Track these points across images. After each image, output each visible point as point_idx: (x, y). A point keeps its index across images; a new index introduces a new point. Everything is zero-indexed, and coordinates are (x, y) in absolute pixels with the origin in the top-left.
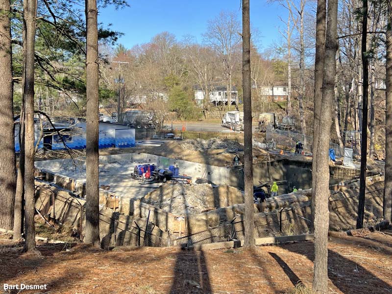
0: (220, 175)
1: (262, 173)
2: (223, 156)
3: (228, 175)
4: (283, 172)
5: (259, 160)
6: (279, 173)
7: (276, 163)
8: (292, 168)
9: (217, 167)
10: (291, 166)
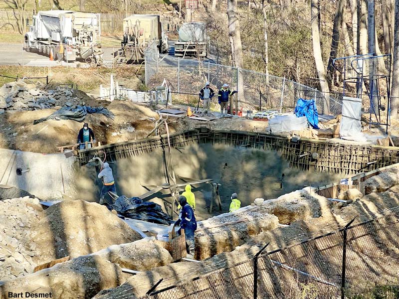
0: (50, 176)
1: (150, 165)
2: (50, 125)
3: (68, 173)
4: (199, 160)
5: (141, 134)
6: (191, 164)
7: (182, 140)
8: (218, 150)
9: (41, 155)
10: (217, 146)
